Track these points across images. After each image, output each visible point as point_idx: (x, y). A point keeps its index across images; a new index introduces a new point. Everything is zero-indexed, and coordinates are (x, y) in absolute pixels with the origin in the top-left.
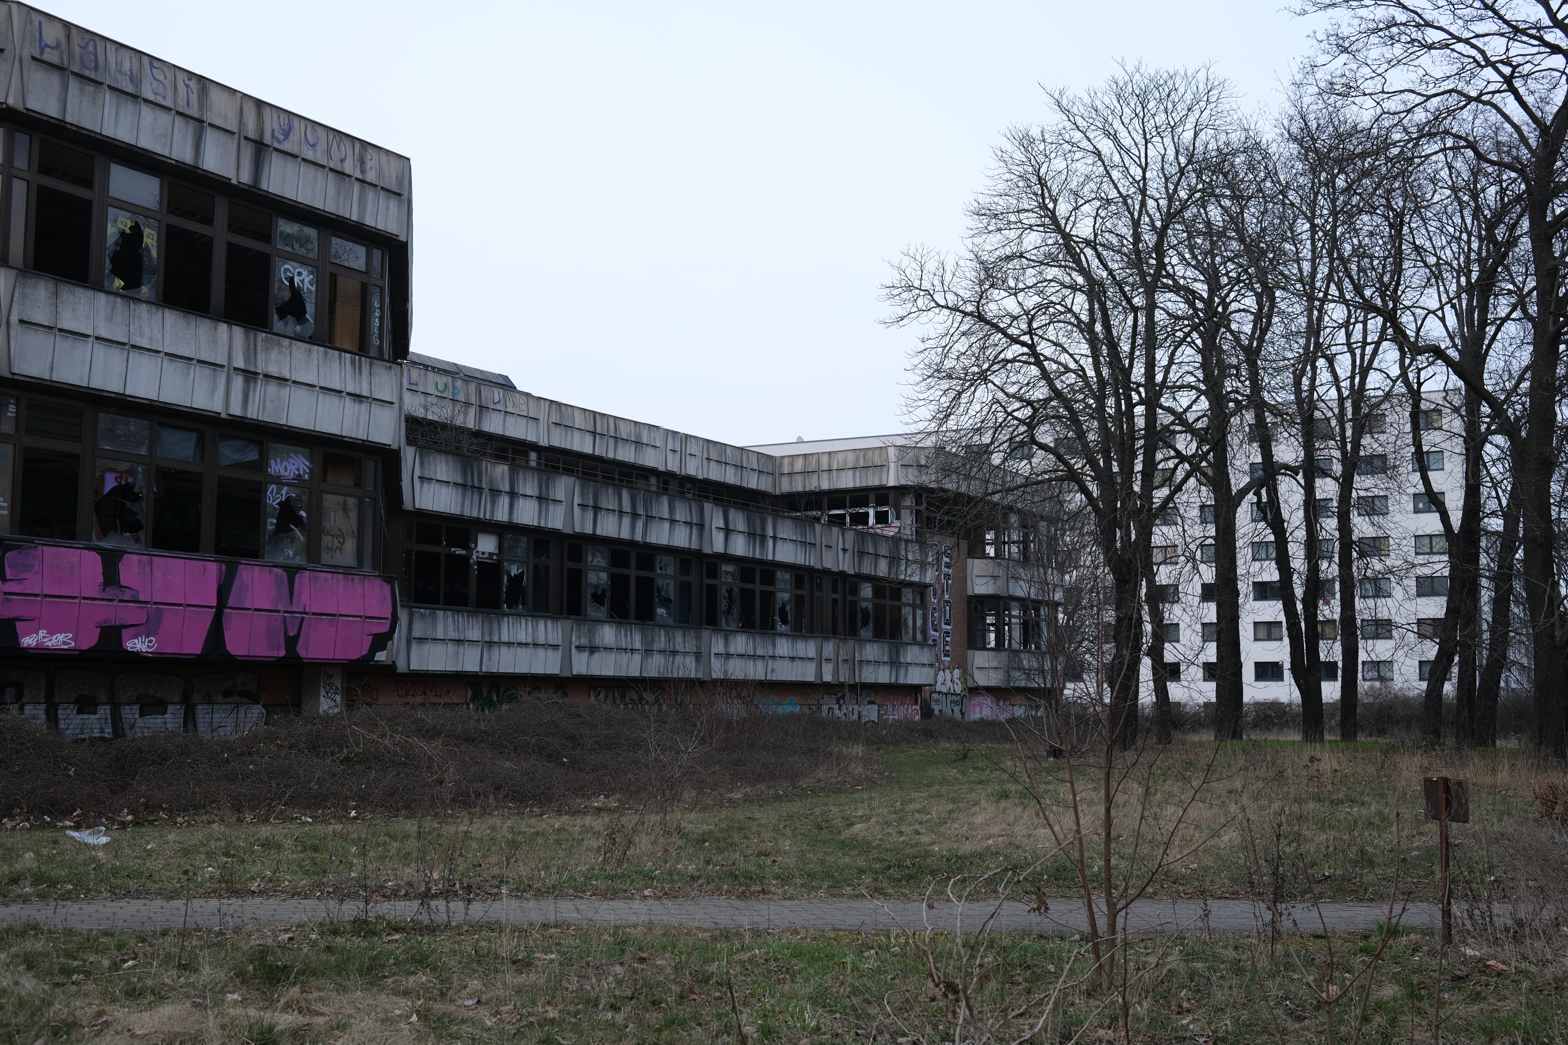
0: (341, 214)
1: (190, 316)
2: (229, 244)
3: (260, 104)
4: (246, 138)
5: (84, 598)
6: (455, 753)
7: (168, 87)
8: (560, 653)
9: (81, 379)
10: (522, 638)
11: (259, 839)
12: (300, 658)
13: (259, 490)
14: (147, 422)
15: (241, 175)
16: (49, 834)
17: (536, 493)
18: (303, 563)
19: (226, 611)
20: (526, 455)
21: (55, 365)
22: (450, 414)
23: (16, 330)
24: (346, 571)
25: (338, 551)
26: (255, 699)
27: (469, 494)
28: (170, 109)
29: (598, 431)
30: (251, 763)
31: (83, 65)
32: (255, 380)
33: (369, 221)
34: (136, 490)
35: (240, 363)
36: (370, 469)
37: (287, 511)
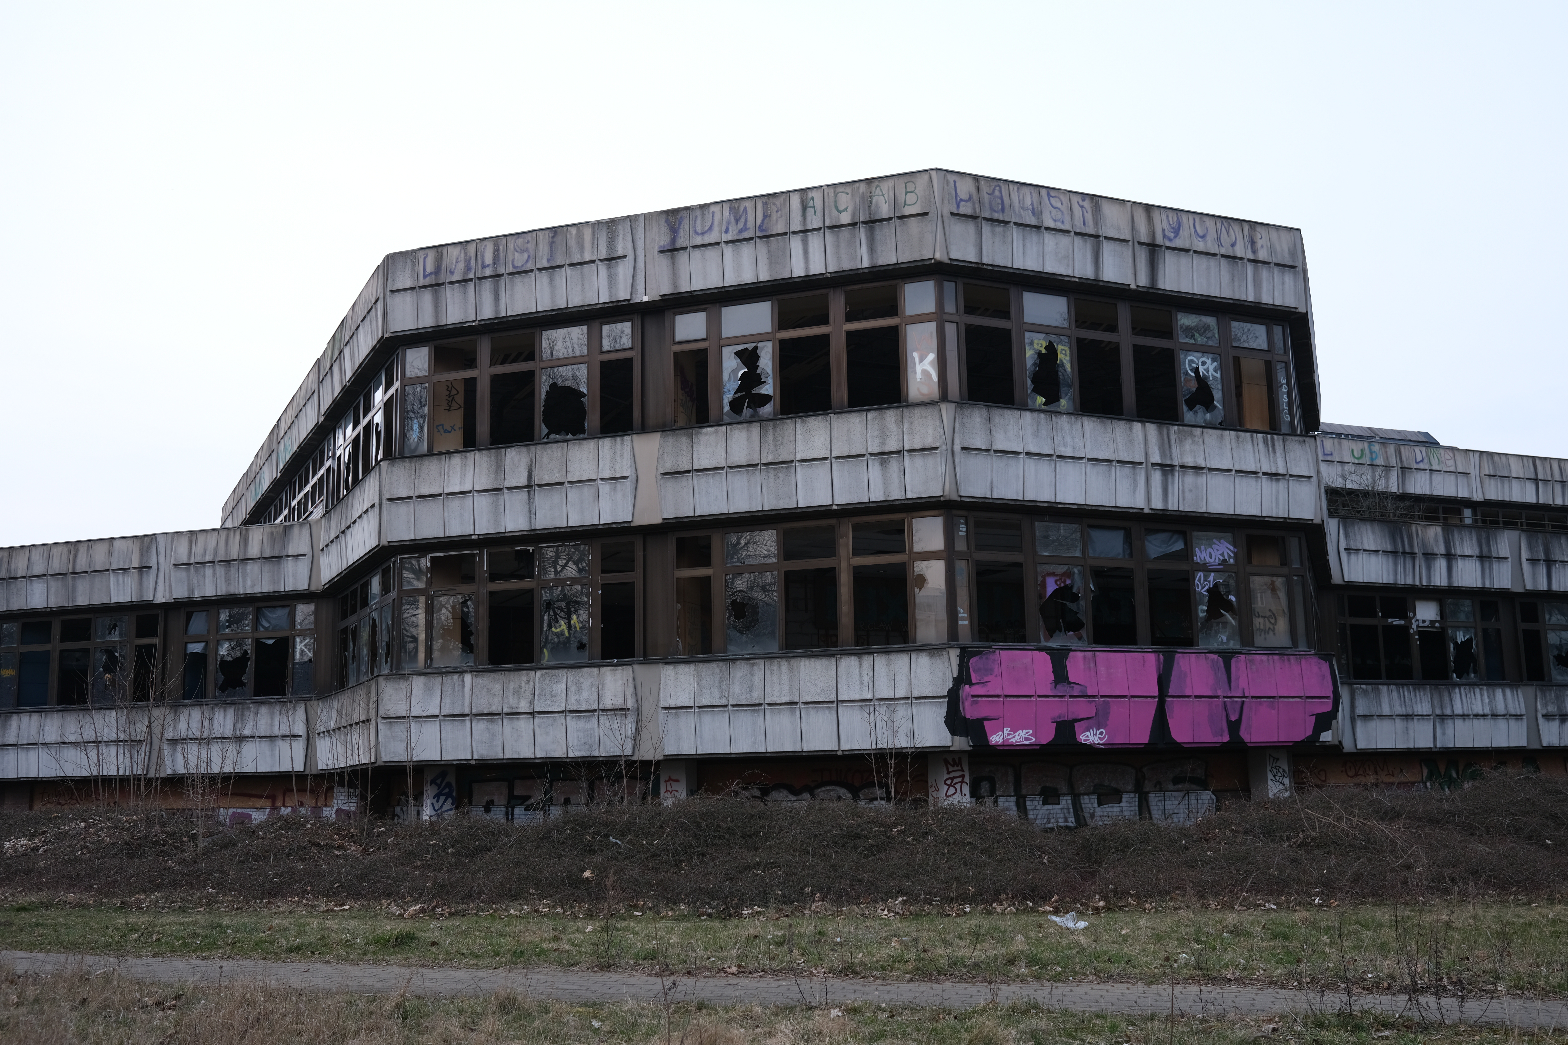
0: (1237, 297)
1: (1106, 420)
2: (1134, 346)
3: (1148, 208)
4: (1140, 243)
5: (1039, 696)
6: (1419, 836)
7: (1065, 212)
8: (1524, 723)
9: (1017, 493)
10: (1478, 709)
11: (1227, 926)
12: (1243, 742)
13: (1187, 579)
14: (1076, 526)
15: (1139, 279)
16: (1034, 918)
17: (1476, 552)
18: (1237, 647)
19: (1168, 699)
20: (1459, 512)
21: (995, 484)
22: (1371, 480)
23: (959, 456)
24: (1281, 652)
25: (1271, 633)
26: (1204, 785)
27: (1401, 561)
28: (1069, 232)
29: (1540, 476)
30: (1209, 849)
31: (992, 210)
32: (1172, 472)
33: (1266, 299)
34: (1075, 590)
35: (1156, 458)
36: (1294, 546)
37: (1216, 596)
